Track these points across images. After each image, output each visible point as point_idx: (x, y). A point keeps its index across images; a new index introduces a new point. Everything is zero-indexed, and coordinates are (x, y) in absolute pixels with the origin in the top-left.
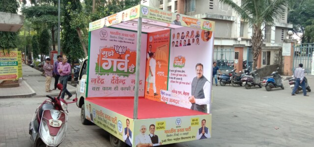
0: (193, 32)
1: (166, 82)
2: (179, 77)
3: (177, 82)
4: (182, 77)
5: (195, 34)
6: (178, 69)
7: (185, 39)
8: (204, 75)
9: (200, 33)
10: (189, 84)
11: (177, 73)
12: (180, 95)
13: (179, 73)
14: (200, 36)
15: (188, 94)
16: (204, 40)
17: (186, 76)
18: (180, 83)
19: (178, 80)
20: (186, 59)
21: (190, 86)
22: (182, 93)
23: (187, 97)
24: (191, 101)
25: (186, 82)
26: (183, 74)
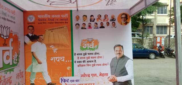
0: (106, 16)
1: (69, 68)
2: (91, 59)
3: (88, 65)
4: (96, 59)
5: (110, 18)
6: (88, 51)
7: (95, 21)
9: (116, 17)
11: (87, 56)
12: (95, 77)
13: (92, 56)
14: (117, 20)
15: (107, 74)
16: (121, 24)
17: (101, 57)
18: (94, 65)
19: (89, 63)
20: (99, 41)
21: (109, 66)
22: (98, 75)
23: (106, 78)
24: (110, 81)
25: (102, 63)
26: (97, 56)
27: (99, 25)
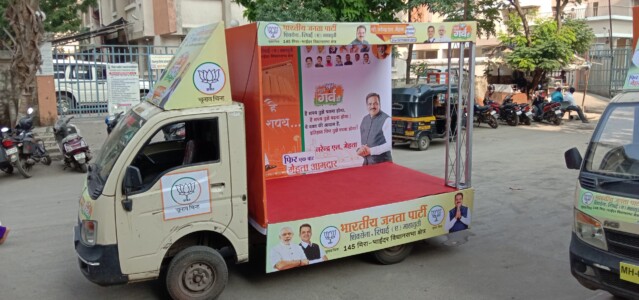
1: (296, 138)
2: (330, 121)
3: (327, 131)
4: (340, 120)
6: (326, 107)
8: (382, 110)
10: (354, 128)
11: (325, 115)
12: (338, 151)
13: (332, 114)
15: (355, 144)
17: (347, 116)
18: (336, 130)
19: (329, 128)
20: (344, 87)
21: (358, 131)
22: (342, 146)
23: (353, 151)
25: (348, 126)
26: (341, 114)
27: (344, 60)
